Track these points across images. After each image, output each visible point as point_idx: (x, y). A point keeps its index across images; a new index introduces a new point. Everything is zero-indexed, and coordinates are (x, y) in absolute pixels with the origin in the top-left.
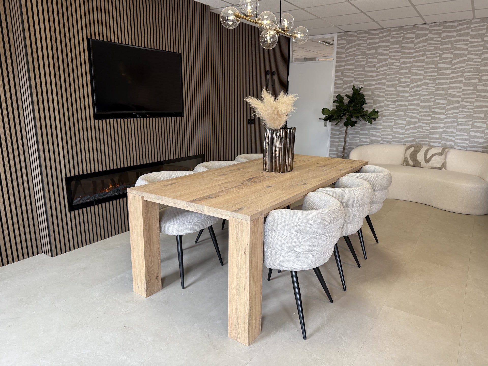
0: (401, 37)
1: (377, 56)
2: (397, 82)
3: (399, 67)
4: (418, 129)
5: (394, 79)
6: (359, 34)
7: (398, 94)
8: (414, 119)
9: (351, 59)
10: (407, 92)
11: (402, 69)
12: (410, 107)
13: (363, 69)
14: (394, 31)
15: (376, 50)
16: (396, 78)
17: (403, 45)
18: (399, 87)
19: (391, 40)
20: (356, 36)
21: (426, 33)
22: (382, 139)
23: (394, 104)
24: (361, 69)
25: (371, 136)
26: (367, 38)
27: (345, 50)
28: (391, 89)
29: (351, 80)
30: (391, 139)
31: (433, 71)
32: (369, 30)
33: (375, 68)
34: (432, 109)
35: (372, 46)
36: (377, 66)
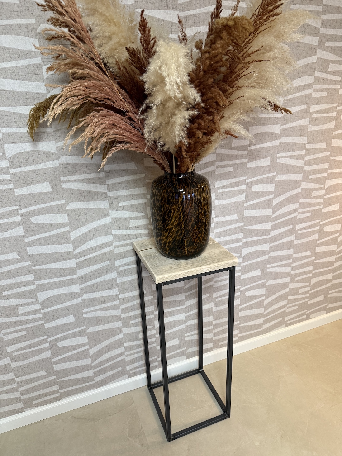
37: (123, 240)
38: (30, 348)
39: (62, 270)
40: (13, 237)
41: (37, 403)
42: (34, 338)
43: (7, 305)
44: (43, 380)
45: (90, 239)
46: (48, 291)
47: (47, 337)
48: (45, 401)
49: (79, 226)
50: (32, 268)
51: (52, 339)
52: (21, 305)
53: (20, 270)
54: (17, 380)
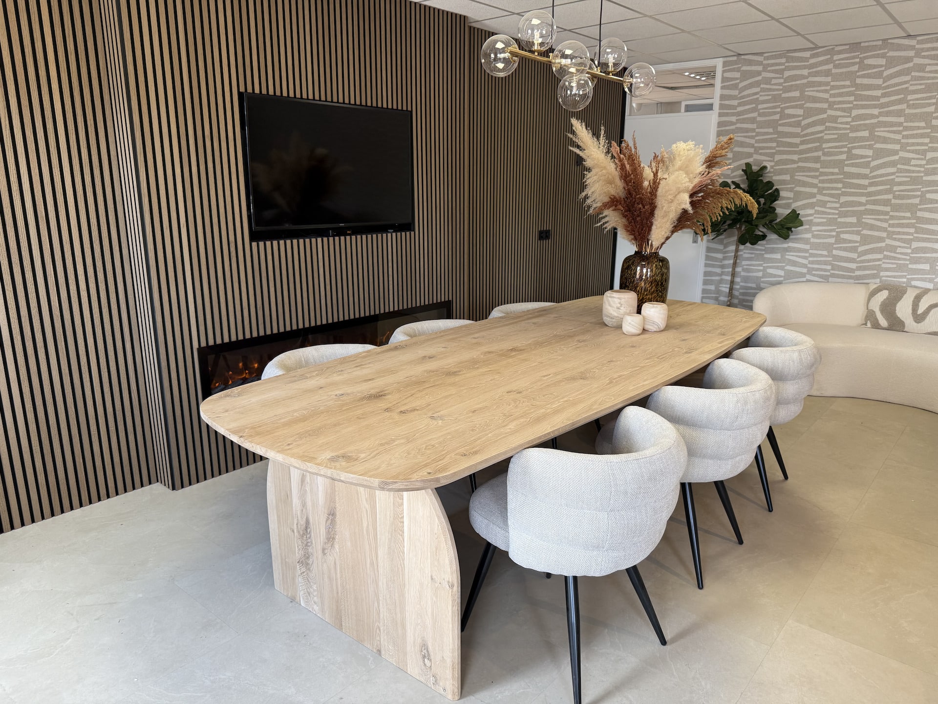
0: (854, 64)
1: (804, 104)
2: (844, 157)
3: (849, 126)
4: (887, 251)
5: (839, 150)
6: (767, 58)
7: (846, 180)
8: (877, 231)
9: (749, 109)
10: (865, 177)
11: (855, 129)
12: (869, 207)
13: (773, 130)
14: (840, 52)
15: (802, 92)
16: (841, 148)
17: (858, 81)
18: (848, 165)
19: (834, 71)
20: (760, 63)
21: (908, 56)
22: (810, 271)
23: (837, 200)
24: (771, 130)
25: (787, 265)
26: (783, 67)
27: (738, 91)
28: (831, 170)
29: (748, 151)
30: (829, 272)
31: (921, 133)
32: (789, 51)
33: (798, 127)
34: (916, 212)
35: (794, 83)
36: (803, 123)
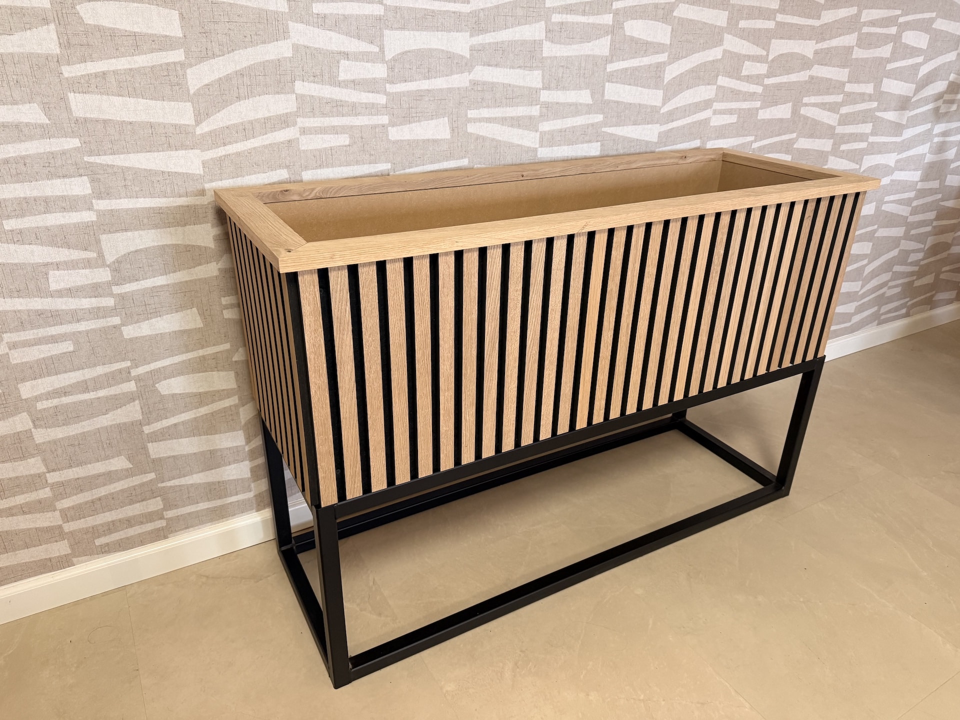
37: (324, 115)
38: (84, 392)
39: (166, 176)
40: (29, 56)
41: (108, 544)
42: (95, 365)
43: (16, 261)
44: (122, 482)
45: (239, 98)
46: (129, 234)
47: (128, 364)
48: (128, 538)
49: (210, 53)
50: (86, 159)
51: (142, 370)
52: (58, 266)
53: (52, 161)
54: (53, 478)
